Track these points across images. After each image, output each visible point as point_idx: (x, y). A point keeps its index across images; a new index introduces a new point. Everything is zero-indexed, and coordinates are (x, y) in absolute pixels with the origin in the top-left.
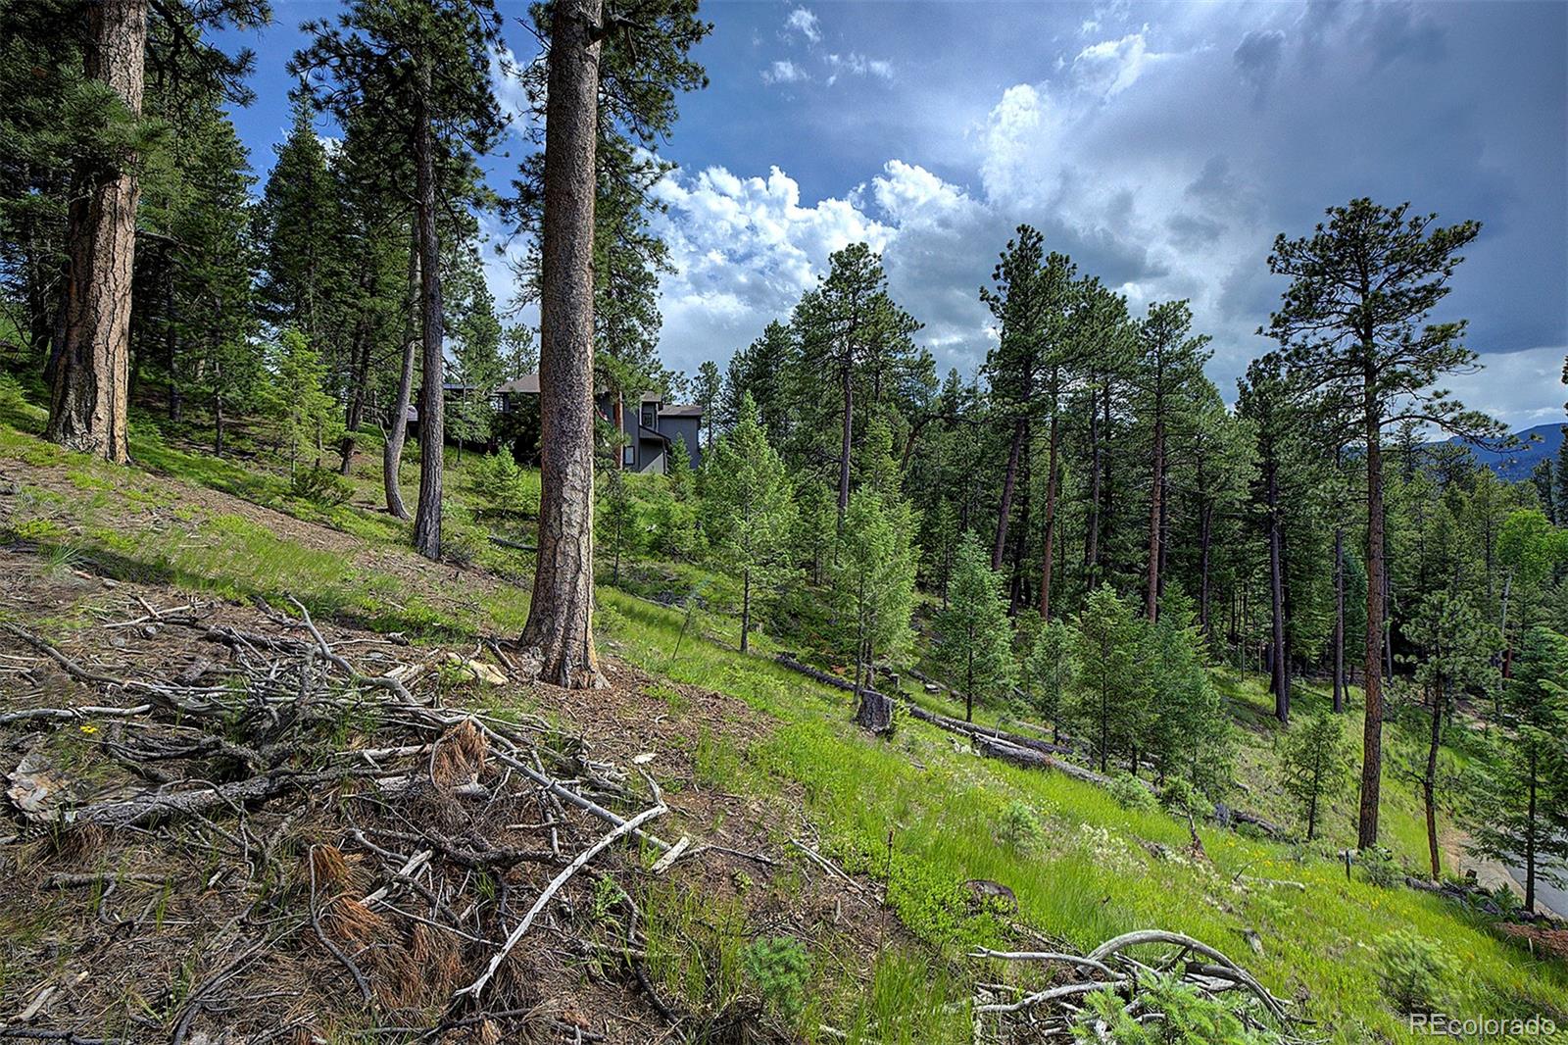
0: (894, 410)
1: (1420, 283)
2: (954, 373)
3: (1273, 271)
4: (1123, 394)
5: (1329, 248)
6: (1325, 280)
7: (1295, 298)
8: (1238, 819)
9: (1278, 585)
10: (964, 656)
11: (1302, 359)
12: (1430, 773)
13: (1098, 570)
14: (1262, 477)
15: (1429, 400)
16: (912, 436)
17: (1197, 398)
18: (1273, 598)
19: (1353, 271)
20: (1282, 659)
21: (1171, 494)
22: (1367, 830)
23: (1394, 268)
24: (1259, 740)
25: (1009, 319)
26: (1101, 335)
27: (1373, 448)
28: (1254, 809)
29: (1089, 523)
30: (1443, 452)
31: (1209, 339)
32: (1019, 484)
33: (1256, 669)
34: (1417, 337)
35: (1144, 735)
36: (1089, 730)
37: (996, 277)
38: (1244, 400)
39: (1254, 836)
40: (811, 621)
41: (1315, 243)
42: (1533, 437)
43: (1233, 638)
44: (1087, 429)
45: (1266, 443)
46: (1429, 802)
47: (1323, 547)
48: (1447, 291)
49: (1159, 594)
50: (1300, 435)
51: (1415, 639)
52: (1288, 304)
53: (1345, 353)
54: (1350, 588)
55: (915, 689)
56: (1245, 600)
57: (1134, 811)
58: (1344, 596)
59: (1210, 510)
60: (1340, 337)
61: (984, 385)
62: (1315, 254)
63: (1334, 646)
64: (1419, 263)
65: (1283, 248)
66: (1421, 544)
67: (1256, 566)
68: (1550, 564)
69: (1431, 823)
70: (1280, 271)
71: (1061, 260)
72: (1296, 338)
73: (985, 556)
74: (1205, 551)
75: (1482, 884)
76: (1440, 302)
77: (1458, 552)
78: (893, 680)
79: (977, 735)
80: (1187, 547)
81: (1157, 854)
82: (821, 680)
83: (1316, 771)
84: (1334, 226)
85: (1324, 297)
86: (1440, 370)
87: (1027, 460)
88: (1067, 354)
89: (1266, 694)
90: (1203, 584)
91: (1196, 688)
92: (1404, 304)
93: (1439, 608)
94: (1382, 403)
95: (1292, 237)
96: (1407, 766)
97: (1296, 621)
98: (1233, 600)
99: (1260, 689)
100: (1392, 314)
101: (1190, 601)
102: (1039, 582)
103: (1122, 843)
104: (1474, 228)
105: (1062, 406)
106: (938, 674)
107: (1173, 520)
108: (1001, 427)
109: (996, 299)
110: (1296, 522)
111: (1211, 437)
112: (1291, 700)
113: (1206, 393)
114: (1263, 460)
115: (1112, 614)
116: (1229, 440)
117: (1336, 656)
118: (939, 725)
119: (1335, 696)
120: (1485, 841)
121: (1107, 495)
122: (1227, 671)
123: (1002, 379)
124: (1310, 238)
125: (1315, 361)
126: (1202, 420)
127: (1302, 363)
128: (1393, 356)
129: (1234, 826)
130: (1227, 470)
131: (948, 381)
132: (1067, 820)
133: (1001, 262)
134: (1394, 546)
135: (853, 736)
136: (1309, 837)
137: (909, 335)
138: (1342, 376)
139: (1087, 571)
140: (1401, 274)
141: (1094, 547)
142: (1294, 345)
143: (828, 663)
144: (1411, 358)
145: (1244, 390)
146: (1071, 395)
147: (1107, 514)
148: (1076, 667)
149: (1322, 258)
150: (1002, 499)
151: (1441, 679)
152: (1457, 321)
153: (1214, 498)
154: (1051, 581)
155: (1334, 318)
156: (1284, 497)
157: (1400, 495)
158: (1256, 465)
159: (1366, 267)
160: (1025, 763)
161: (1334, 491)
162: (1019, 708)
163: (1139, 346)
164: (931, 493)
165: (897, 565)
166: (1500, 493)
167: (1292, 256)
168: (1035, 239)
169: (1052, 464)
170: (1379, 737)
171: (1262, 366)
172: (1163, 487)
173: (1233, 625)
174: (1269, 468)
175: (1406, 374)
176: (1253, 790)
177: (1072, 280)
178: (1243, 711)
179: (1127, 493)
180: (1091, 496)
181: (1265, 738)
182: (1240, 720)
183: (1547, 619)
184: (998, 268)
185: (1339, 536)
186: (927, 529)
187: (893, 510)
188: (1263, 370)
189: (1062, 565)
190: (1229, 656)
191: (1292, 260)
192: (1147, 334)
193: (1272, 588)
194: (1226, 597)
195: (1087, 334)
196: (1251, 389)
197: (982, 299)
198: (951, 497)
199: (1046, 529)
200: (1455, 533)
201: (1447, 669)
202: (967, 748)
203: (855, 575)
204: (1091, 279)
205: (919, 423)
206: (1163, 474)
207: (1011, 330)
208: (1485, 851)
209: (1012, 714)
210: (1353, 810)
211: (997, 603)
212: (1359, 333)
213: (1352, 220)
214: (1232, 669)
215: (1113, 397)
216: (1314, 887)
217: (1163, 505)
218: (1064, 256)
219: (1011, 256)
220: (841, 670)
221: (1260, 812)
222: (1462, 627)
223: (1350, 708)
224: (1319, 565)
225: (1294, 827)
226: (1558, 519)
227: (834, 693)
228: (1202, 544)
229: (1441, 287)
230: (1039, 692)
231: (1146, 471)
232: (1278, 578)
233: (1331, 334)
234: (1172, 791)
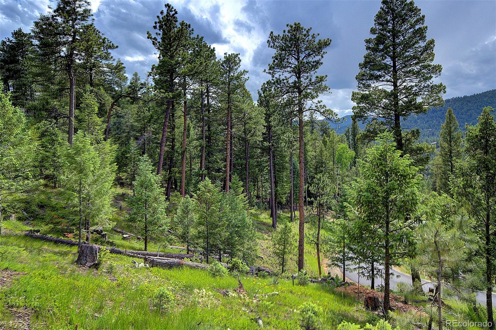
0: (102, 91)
1: (314, 59)
2: (136, 75)
3: (269, 46)
4: (214, 93)
5: (287, 41)
6: (286, 53)
7: (277, 59)
8: (259, 270)
9: (272, 174)
10: (142, 218)
11: (279, 84)
12: (318, 240)
13: (205, 172)
14: (266, 131)
15: (317, 104)
16: (113, 105)
17: (243, 97)
18: (271, 180)
19: (295, 51)
20: (274, 203)
21: (234, 138)
22: (300, 264)
23: (307, 52)
24: (267, 237)
25: (162, 50)
26: (204, 64)
27: (301, 121)
28: (266, 265)
29: (201, 151)
30: (322, 123)
31: (247, 72)
32: (170, 132)
33: (266, 209)
34: (313, 80)
35: (224, 243)
36: (202, 245)
37: (155, 27)
38: (260, 99)
39: (264, 277)
40: (54, 209)
41: (283, 38)
42: (344, 119)
43: (258, 197)
44: (200, 108)
45: (268, 116)
46: (318, 250)
47: (287, 159)
48: (322, 63)
49: (230, 181)
50: (278, 115)
51: (313, 192)
52: (274, 61)
53: (292, 83)
54: (295, 174)
55: (117, 239)
56: (262, 181)
57: (218, 277)
58: (294, 177)
59: (248, 145)
60: (291, 77)
61: (151, 83)
62: (283, 42)
63: (290, 197)
64: (314, 52)
65: (273, 39)
66: (315, 157)
67: (265, 167)
68: (349, 163)
69: (319, 258)
70: (271, 47)
71: (186, 25)
72: (277, 76)
73: (151, 168)
74: (247, 162)
75: (332, 276)
76: (321, 67)
77: (326, 159)
78: (104, 236)
79: (147, 257)
80: (241, 160)
81: (226, 294)
82: (57, 242)
83: (284, 246)
84: (289, 32)
85: (286, 60)
86: (320, 93)
87: (174, 121)
88: (190, 71)
89: (269, 218)
90: (246, 175)
91: (243, 220)
92: (310, 66)
93: (319, 180)
94: (303, 104)
95: (275, 34)
96: (312, 239)
97: (278, 188)
98: (258, 182)
99: (267, 217)
100: (307, 70)
101: (241, 183)
102: (181, 179)
103: (211, 294)
104: (329, 42)
105: (189, 97)
106: (130, 228)
107: (235, 149)
108: (160, 104)
109: (155, 39)
110: (278, 150)
111: (248, 114)
112: (277, 219)
113: (246, 95)
114: (266, 124)
115: (209, 191)
116: (255, 116)
117: (291, 201)
118: (128, 255)
119: (291, 216)
120: (333, 261)
121: (209, 138)
122: (256, 211)
123: (160, 80)
124: (281, 35)
125: (283, 85)
126: (245, 106)
127: (279, 86)
128: (306, 86)
129: (257, 274)
130: (254, 128)
131: (133, 79)
132: (188, 289)
133: (157, 21)
134: (308, 158)
135: (73, 271)
136: (282, 272)
137: (110, 51)
138: (291, 92)
139: (201, 172)
140: (309, 55)
141: (203, 161)
142: (276, 78)
143: (62, 232)
144: (312, 88)
145: (260, 95)
146: (192, 91)
147: (209, 146)
148: (195, 217)
149: (285, 44)
150: (162, 139)
151: (321, 205)
152: (324, 75)
153: (250, 140)
154: (186, 178)
155: (289, 69)
156: (274, 139)
157: (310, 139)
158: (264, 126)
159: (299, 51)
160: (170, 266)
161: (289, 137)
162: (171, 240)
163: (221, 72)
164: (126, 136)
165: (102, 175)
166: (337, 139)
167: (275, 42)
168: (174, 12)
169: (184, 123)
170: (303, 230)
171: (266, 86)
172: (231, 135)
173: (258, 192)
174: (269, 128)
175: (310, 93)
176: (265, 258)
177: (192, 36)
178: (261, 226)
179: (217, 137)
180: (202, 138)
181: (269, 236)
182: (260, 230)
183: (348, 181)
184: (156, 23)
185: (292, 155)
186: (124, 155)
187: (100, 145)
188: (267, 88)
189: (191, 171)
190: (256, 204)
191: (275, 43)
192: (224, 66)
193: (270, 176)
194: (255, 180)
195: (199, 63)
196: (263, 95)
197: (148, 38)
198: (137, 138)
199: (183, 154)
200: (325, 153)
201: (321, 202)
202: (142, 264)
203: (76, 181)
204: (200, 37)
205: (117, 98)
206: (231, 129)
207: (163, 56)
208: (333, 264)
209: (167, 243)
210: (296, 258)
211: (158, 191)
212: (297, 76)
213: (294, 31)
214: (258, 210)
215: (211, 94)
216: (282, 292)
217: (231, 143)
218: (188, 24)
219: (162, 18)
220: (70, 235)
221: (267, 266)
222: (326, 186)
223: (296, 220)
224: (285, 166)
225: (277, 269)
226: (351, 147)
227: (65, 249)
228: (246, 159)
229: (320, 62)
230: (180, 231)
231: (224, 128)
232: (272, 172)
233: (288, 75)
234: (234, 265)
